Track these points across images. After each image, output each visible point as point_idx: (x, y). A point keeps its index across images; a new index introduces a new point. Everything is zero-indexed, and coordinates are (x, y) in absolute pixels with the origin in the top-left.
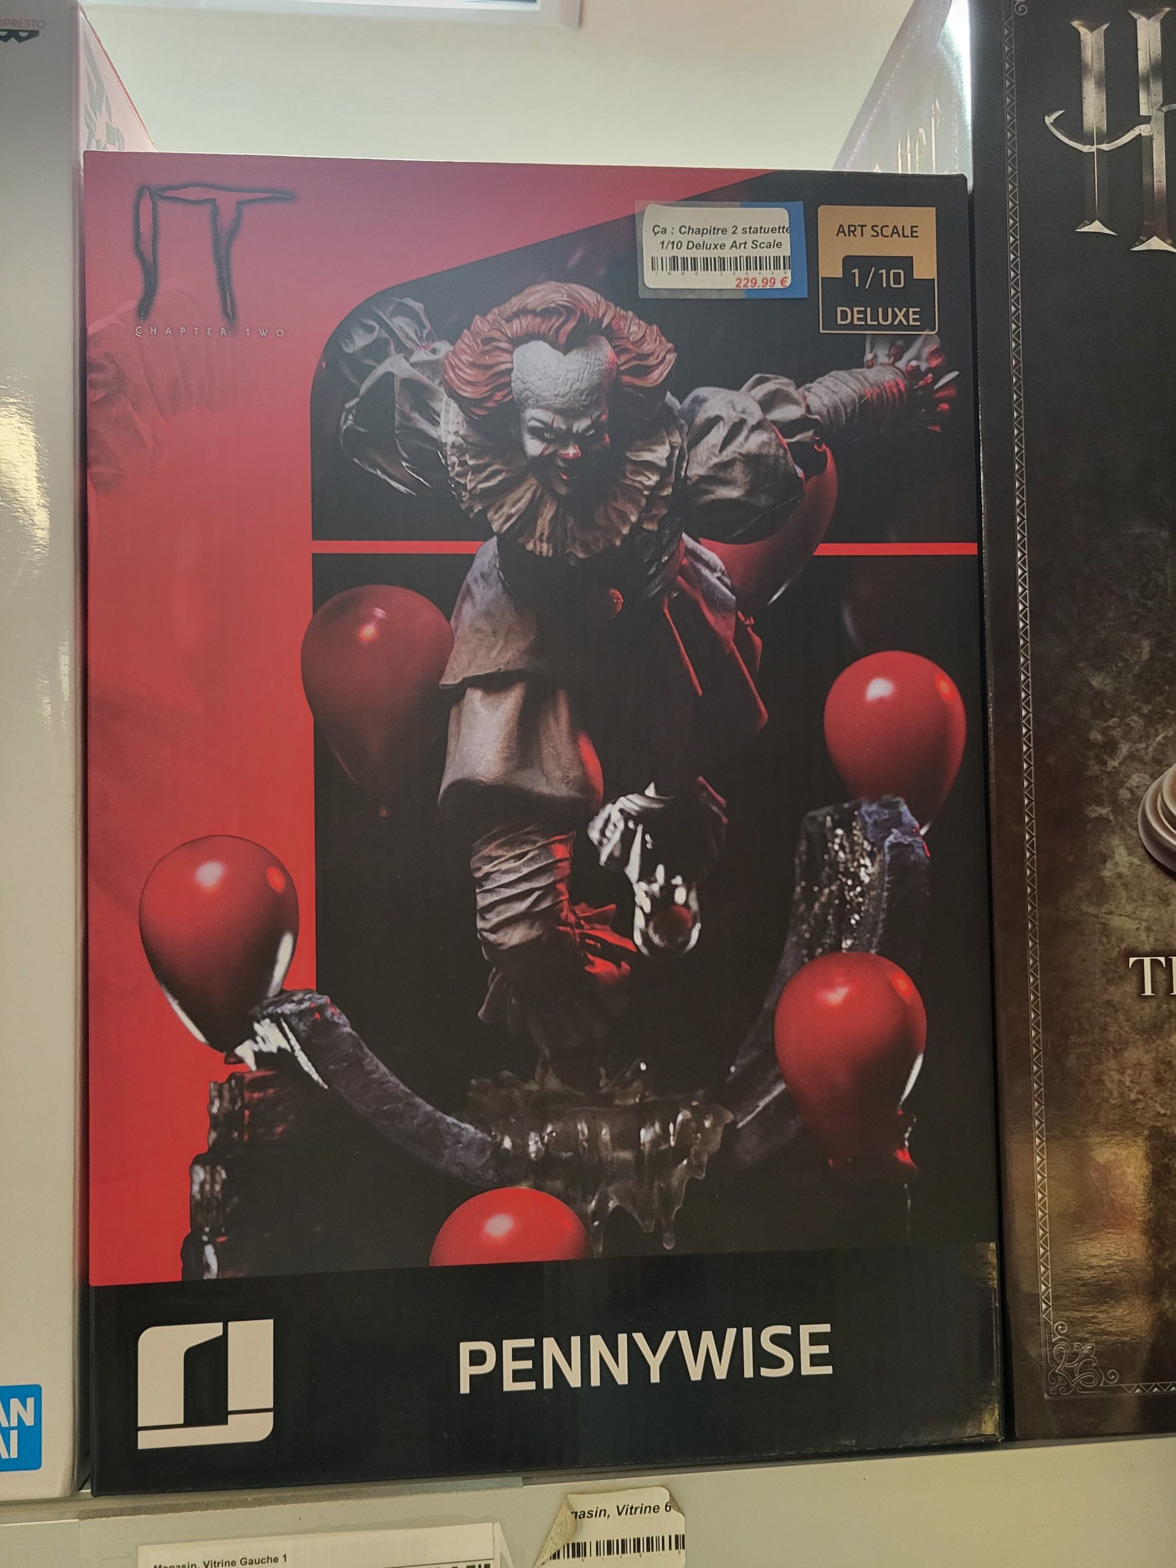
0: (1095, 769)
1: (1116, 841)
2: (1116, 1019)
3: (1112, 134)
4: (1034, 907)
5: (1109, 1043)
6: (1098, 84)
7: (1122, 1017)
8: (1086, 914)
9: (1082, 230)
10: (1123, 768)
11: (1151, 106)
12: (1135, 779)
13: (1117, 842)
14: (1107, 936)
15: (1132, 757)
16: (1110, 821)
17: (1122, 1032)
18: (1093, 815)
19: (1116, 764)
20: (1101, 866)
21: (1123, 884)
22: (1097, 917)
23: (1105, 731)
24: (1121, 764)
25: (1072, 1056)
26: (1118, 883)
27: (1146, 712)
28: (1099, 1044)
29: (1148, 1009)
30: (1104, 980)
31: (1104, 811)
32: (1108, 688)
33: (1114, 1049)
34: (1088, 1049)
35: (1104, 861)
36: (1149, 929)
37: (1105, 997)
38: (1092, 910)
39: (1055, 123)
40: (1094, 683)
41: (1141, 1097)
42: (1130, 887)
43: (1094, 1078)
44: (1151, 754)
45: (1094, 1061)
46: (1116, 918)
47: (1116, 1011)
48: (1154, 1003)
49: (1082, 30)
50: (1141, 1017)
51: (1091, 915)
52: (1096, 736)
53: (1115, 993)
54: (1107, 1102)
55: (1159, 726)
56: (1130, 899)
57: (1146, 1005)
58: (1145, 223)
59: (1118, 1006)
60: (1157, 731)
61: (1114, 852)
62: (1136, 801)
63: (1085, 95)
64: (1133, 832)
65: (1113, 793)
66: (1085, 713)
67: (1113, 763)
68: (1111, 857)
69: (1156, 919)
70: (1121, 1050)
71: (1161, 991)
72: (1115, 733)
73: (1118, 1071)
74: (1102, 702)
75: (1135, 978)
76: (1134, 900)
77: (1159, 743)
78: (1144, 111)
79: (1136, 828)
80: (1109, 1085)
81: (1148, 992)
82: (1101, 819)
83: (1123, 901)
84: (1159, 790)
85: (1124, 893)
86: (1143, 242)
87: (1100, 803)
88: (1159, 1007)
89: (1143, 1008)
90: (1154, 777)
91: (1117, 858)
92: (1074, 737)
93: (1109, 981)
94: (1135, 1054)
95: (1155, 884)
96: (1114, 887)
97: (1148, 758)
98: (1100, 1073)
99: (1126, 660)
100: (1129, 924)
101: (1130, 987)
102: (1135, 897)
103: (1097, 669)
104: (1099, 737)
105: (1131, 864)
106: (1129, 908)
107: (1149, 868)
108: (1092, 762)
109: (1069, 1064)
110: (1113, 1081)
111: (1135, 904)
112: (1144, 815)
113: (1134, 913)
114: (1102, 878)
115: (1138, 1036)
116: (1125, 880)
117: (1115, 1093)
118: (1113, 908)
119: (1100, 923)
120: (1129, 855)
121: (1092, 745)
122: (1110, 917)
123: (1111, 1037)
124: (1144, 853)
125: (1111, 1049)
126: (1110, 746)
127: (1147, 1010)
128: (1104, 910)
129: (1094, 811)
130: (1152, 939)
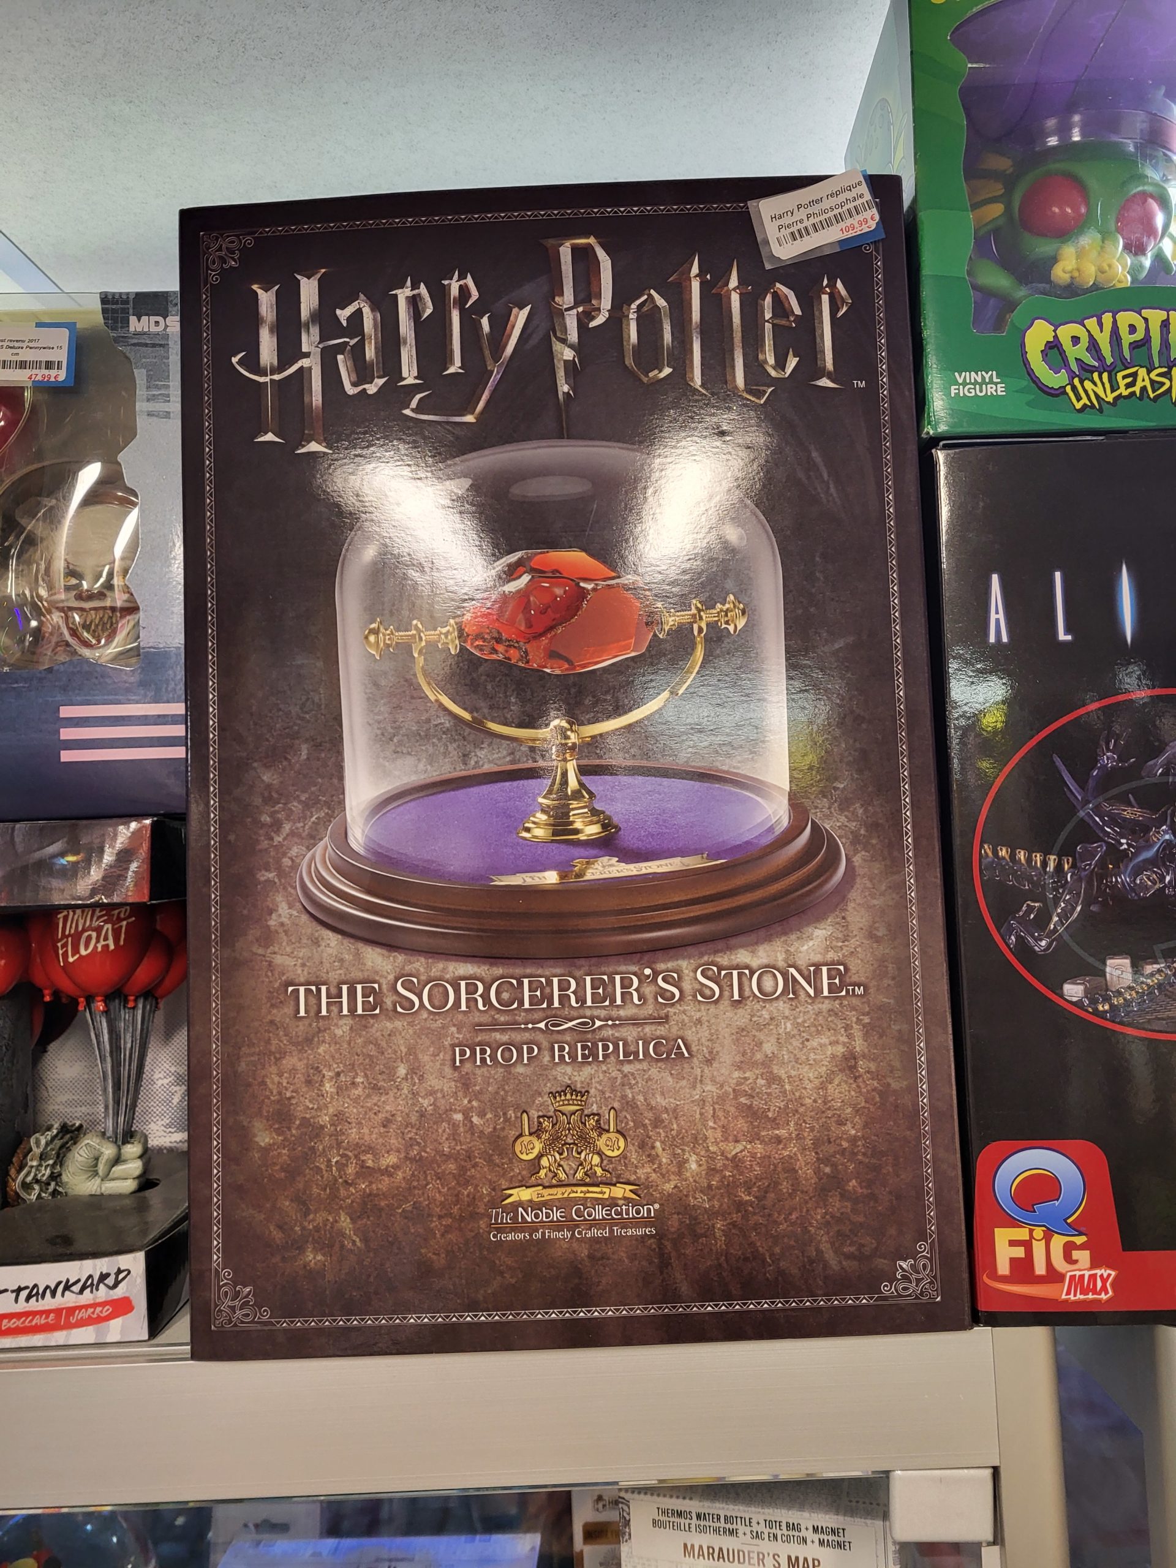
0: (265, 844)
1: (279, 898)
2: (278, 1035)
3: (281, 368)
4: (217, 950)
5: (271, 1053)
6: (271, 331)
7: (281, 1033)
8: (256, 954)
9: (259, 440)
10: (285, 843)
11: (310, 344)
12: (295, 851)
13: (281, 899)
14: (272, 971)
15: (292, 834)
16: (275, 883)
17: (282, 1045)
18: (262, 879)
19: (280, 839)
20: (268, 918)
21: (285, 931)
22: (264, 956)
23: (272, 815)
24: (285, 839)
25: (243, 1064)
26: (280, 930)
27: (303, 799)
28: (264, 1054)
29: (302, 1026)
30: (269, 1005)
31: (271, 875)
32: (275, 782)
33: (275, 1058)
34: (255, 1058)
35: (271, 914)
36: (303, 965)
37: (269, 1017)
38: (260, 951)
39: (240, 362)
40: (265, 778)
41: (294, 1094)
42: (290, 933)
43: (260, 1080)
44: (306, 832)
45: (259, 1067)
46: (278, 956)
47: (278, 1029)
48: (307, 1022)
49: (260, 292)
50: (297, 1033)
51: (260, 955)
52: (266, 819)
53: (277, 1015)
54: (269, 1098)
55: (314, 810)
56: (290, 942)
57: (300, 1023)
58: (306, 432)
59: (279, 1025)
60: (312, 813)
61: (277, 906)
62: (295, 867)
63: (261, 340)
64: (292, 891)
65: (278, 862)
66: (258, 801)
67: (278, 839)
68: (277, 911)
69: (309, 957)
70: (280, 1058)
71: (312, 1014)
72: (280, 816)
73: (277, 1074)
74: (270, 792)
75: (292, 1003)
76: (293, 943)
77: (313, 823)
78: (305, 349)
79: (295, 888)
80: (270, 1086)
81: (302, 1013)
82: (268, 881)
83: (284, 944)
84: (313, 858)
85: (285, 938)
86: (304, 446)
87: (267, 869)
88: (310, 1025)
89: (297, 1026)
90: (309, 849)
91: (280, 911)
92: (249, 820)
93: (273, 1006)
94: (289, 1062)
95: (309, 931)
96: (278, 933)
97: (304, 835)
98: (264, 1077)
99: (289, 761)
100: (290, 962)
101: (289, 1010)
102: (293, 941)
103: (267, 766)
104: (268, 819)
105: (291, 915)
106: (288, 949)
107: (305, 918)
108: (262, 838)
109: (240, 1069)
110: (273, 1083)
111: (293, 946)
112: (301, 879)
113: (292, 953)
114: (268, 927)
115: (293, 1048)
116: (285, 928)
117: (275, 1092)
118: (276, 949)
119: (266, 961)
120: (290, 908)
121: (263, 825)
122: (274, 956)
123: (273, 1049)
124: (301, 907)
125: (272, 1058)
126: (277, 825)
127: (301, 1028)
128: (269, 951)
129: (263, 875)
130: (305, 973)
